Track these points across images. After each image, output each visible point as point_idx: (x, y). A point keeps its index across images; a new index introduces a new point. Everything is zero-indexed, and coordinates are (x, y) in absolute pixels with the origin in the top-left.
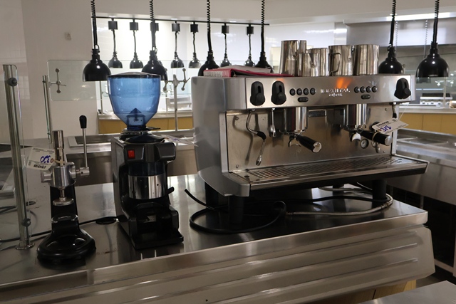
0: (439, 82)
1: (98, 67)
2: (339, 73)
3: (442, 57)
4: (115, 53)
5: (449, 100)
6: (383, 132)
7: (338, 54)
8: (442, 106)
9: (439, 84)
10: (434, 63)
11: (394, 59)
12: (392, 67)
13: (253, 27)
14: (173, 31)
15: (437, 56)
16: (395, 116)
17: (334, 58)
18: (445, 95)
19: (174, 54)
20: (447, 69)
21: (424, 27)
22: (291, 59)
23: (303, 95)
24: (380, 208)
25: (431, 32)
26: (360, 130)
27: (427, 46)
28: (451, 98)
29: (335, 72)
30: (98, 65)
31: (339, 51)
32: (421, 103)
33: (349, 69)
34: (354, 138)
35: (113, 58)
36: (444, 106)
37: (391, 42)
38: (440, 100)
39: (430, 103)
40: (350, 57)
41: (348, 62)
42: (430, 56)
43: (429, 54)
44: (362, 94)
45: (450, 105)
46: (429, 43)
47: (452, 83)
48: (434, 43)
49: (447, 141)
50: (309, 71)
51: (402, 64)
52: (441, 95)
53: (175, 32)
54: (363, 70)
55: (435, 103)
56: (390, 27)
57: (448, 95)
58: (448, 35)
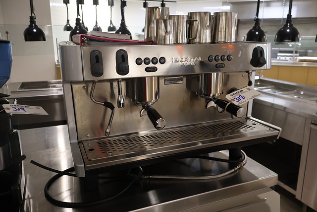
0: (291, 44)
1: (35, 30)
2: (197, 40)
3: (295, 26)
4: (68, 21)
5: (296, 56)
6: (236, 103)
7: (196, 21)
8: (292, 61)
9: (291, 46)
10: (288, 31)
11: (259, 27)
12: (257, 33)
13: (165, 4)
14: (109, 5)
15: (291, 25)
16: (250, 83)
17: (193, 24)
18: (294, 52)
19: (110, 22)
20: (298, 36)
21: (282, 5)
22: (154, 25)
23: (151, 65)
24: (233, 170)
25: (287, 8)
26: (214, 98)
27: (284, 19)
28: (298, 55)
29: (193, 39)
30: (34, 28)
31: (198, 18)
32: (278, 58)
33: (206, 36)
34: (209, 106)
35: (67, 24)
36: (293, 60)
37: (257, 14)
38: (290, 56)
39: (283, 58)
40: (208, 24)
41: (207, 29)
42: (286, 25)
43: (285, 23)
44: (217, 63)
45: (298, 60)
46: (286, 17)
47: (300, 44)
48: (289, 16)
49: (295, 89)
50: (163, 38)
51: (265, 31)
52: (291, 52)
53: (110, 6)
54: (221, 38)
55: (288, 58)
56: (256, 5)
57: (296, 52)
58: (298, 11)
